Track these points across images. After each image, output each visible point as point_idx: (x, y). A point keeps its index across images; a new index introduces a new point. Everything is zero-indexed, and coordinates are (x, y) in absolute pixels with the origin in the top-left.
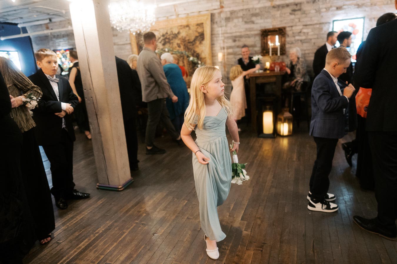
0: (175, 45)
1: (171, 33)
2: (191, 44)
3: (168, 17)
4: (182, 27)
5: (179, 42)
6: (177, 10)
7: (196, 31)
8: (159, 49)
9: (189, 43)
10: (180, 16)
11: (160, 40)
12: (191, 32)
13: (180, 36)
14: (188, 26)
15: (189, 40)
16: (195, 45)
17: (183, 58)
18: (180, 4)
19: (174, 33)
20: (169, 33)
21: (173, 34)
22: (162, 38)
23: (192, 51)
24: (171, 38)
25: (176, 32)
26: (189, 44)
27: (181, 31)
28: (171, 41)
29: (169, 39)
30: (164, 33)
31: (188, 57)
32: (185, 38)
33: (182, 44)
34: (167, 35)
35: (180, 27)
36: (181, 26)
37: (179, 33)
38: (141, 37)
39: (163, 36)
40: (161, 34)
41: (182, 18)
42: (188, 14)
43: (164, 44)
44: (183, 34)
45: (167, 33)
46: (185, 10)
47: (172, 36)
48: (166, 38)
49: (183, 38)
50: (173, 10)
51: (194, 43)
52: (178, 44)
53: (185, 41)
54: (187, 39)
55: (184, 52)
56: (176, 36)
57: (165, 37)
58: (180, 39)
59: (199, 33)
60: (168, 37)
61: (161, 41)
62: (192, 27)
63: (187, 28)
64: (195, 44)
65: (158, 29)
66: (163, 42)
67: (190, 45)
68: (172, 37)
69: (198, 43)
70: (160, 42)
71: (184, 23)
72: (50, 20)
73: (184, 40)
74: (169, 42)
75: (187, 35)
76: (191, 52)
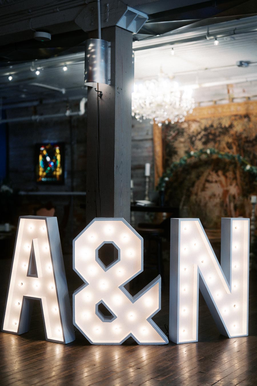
0: (223, 144)
1: (219, 126)
2: (250, 145)
3: (215, 102)
4: (237, 118)
5: (230, 140)
6: (231, 91)
8: (196, 149)
9: (247, 142)
10: (236, 101)
11: (199, 137)
12: (251, 125)
13: (232, 132)
14: (247, 116)
15: (246, 138)
17: (236, 167)
18: (237, 84)
19: (223, 126)
20: (215, 125)
21: (221, 128)
22: (203, 133)
23: (251, 156)
24: (217, 133)
25: (227, 125)
26: (246, 145)
27: (235, 123)
28: (218, 139)
29: (214, 135)
30: (208, 126)
31: (244, 164)
32: (241, 134)
33: (235, 144)
34: (212, 129)
35: (233, 118)
36: (236, 115)
37: (231, 126)
38: (170, 131)
39: (206, 129)
40: (203, 127)
41: (239, 104)
42: (249, 98)
43: (205, 143)
44: (238, 128)
45: (212, 126)
46: (244, 91)
47: (220, 130)
48: (210, 133)
49: (238, 134)
50: (226, 91)
51: (254, 142)
52: (228, 143)
53: (241, 139)
54: (244, 135)
55: (236, 155)
56: (226, 131)
57: (209, 131)
58: (233, 135)
60: (213, 132)
61: (202, 138)
62: (253, 118)
63: (246, 120)
65: (198, 119)
66: (203, 140)
67: (248, 146)
68: (220, 132)
70: (200, 140)
71: (242, 111)
72: (41, 102)
73: (238, 138)
74: (214, 140)
75: (245, 130)
76: (249, 157)
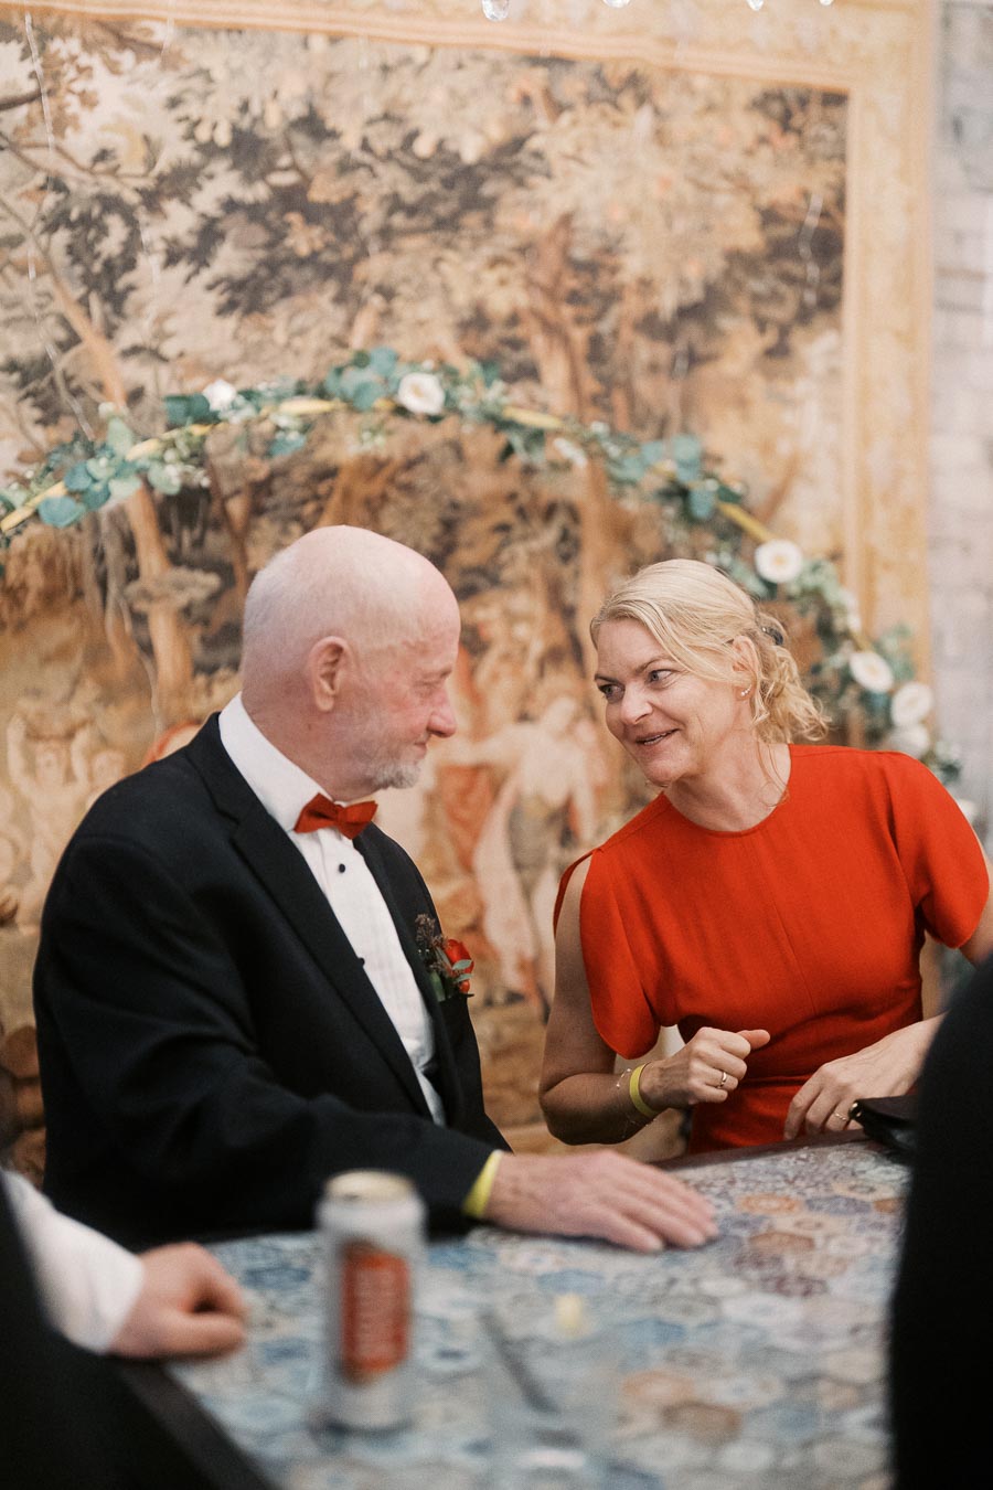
1: (384, 139)
4: (569, 85)
7: (742, 185)
8: (148, 353)
9: (650, 325)
11: (179, 221)
16: (707, 372)
19: (423, 147)
21: (407, 157)
22: (223, 183)
26: (645, 352)
28: (377, 266)
29: (341, 216)
35: (528, 81)
39: (247, 149)
45: (313, 126)
47: (392, 178)
48: (291, 199)
53: (613, 292)
57: (283, 174)
58: (528, 250)
59: (769, 216)
60: (324, 190)
61: (210, 234)
64: (711, 358)
65: (163, 34)
66: (230, 259)
68: (395, 204)
69: (741, 342)
70: (189, 255)
74: (337, 272)
